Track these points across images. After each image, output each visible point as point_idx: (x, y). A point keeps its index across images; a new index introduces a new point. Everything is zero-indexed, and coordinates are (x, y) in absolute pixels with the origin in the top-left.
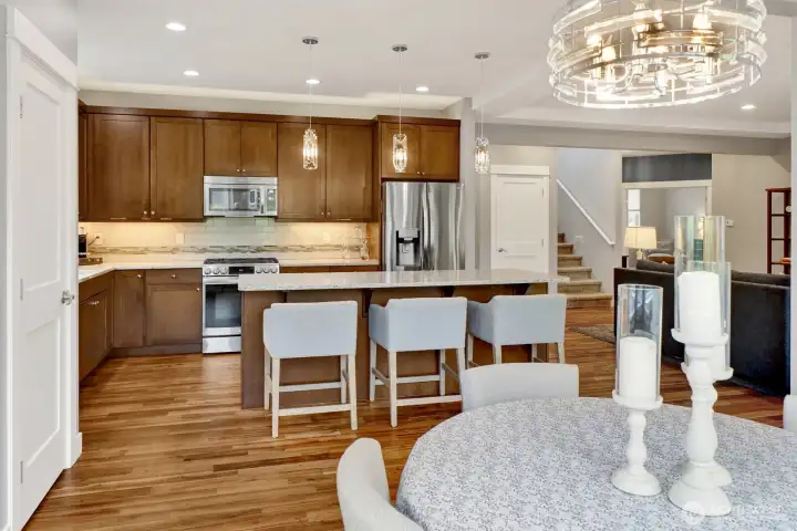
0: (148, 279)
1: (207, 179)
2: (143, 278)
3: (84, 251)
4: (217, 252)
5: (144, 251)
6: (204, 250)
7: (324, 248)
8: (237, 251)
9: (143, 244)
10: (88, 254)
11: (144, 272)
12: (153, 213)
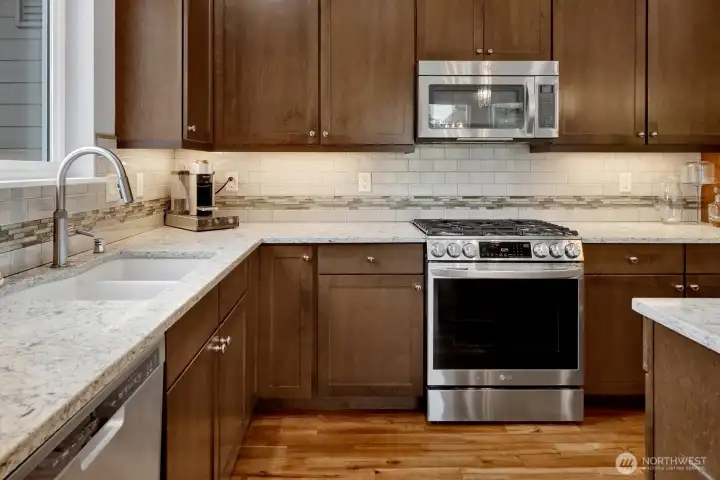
0: (323, 263)
1: (425, 66)
2: (314, 260)
3: (209, 204)
4: (428, 207)
5: (304, 204)
6: (405, 204)
7: (621, 202)
8: (462, 205)
9: (300, 191)
10: (214, 209)
11: (314, 248)
12: (325, 134)
